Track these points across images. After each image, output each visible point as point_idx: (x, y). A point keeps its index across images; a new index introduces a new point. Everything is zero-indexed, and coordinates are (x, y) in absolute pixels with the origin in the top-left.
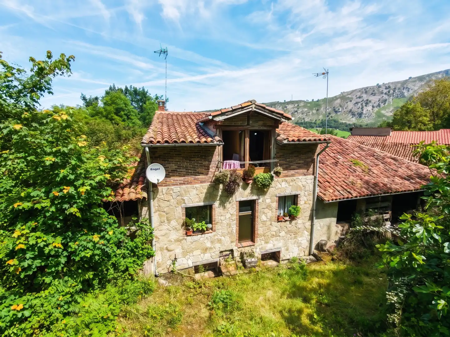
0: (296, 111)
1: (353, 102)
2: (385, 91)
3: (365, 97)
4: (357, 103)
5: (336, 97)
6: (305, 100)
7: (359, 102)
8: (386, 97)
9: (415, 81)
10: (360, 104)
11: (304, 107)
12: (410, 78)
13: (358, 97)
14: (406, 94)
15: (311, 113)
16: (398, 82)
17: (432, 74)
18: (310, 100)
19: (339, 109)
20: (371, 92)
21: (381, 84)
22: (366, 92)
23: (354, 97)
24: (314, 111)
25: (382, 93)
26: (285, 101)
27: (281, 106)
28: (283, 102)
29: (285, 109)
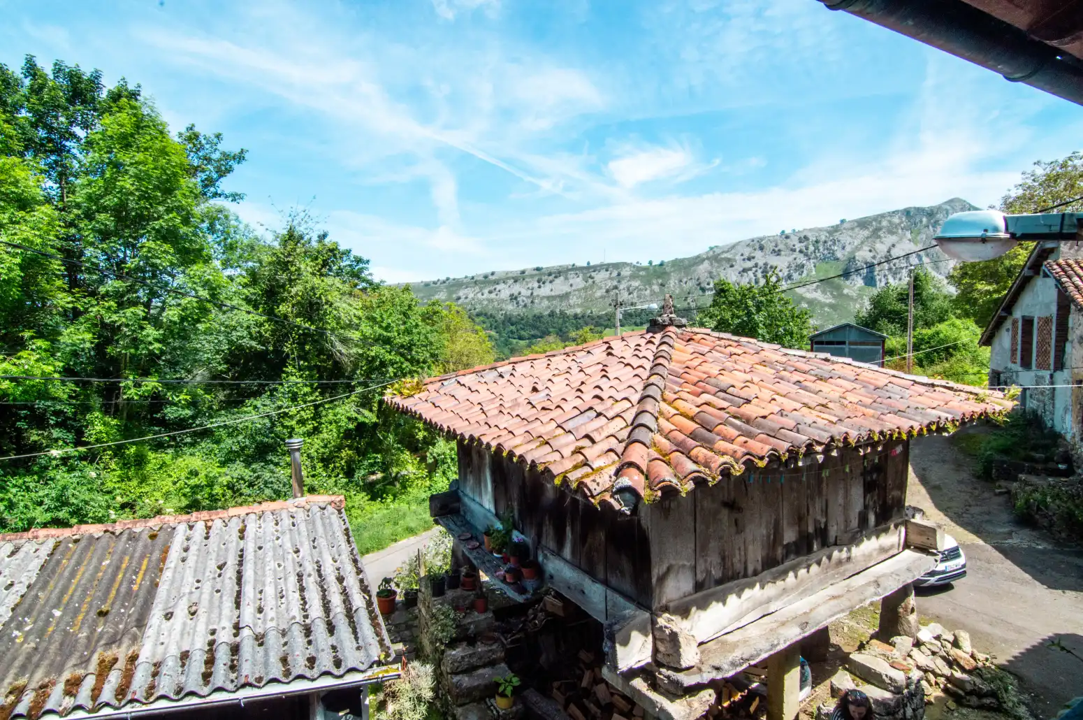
0: (616, 287)
1: (738, 267)
2: (798, 246)
3: (760, 258)
4: (745, 270)
5: (698, 257)
6: (635, 263)
7: (750, 269)
8: (802, 259)
9: (852, 229)
10: (750, 273)
11: (633, 277)
12: (843, 221)
13: (745, 257)
14: (839, 254)
15: (648, 292)
16: (820, 230)
17: (883, 216)
18: (645, 264)
19: (708, 284)
20: (772, 246)
21: (788, 231)
22: (761, 248)
23: (738, 257)
24: (656, 288)
25: (794, 250)
26: (588, 263)
27: (581, 275)
28: (585, 265)
29: (590, 281)
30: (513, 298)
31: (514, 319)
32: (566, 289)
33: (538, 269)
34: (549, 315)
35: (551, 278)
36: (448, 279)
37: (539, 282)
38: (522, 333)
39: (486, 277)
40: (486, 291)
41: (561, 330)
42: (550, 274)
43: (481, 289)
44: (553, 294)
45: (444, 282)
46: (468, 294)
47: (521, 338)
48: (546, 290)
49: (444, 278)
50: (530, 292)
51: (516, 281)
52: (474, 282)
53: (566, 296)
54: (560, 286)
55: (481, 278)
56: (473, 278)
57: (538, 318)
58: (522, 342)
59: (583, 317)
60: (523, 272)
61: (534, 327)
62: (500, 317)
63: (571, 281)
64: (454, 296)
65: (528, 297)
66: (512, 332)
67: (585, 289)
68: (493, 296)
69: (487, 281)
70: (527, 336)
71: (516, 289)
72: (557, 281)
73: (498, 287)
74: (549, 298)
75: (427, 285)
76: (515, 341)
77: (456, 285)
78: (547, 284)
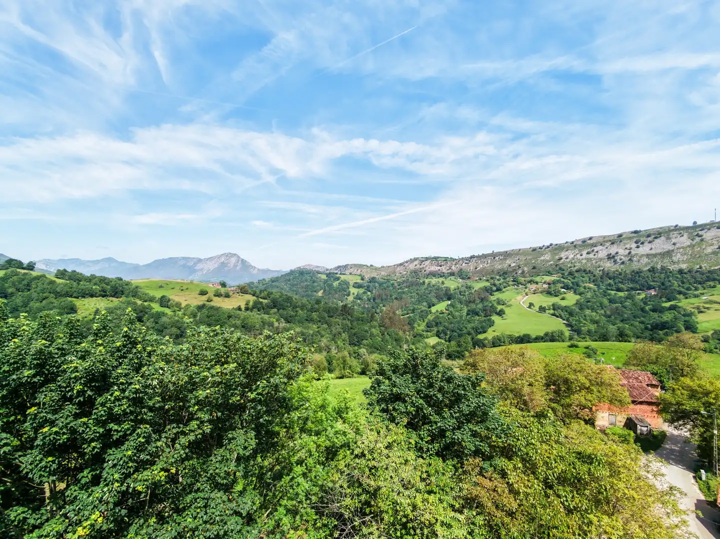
27: (686, 235)
28: (691, 225)
29: (698, 239)
30: (610, 257)
31: (611, 274)
32: (668, 247)
33: (636, 232)
34: (649, 270)
35: (650, 239)
36: (551, 245)
37: (636, 242)
38: (621, 286)
39: (584, 242)
40: (584, 253)
41: (663, 284)
42: (649, 236)
43: (580, 251)
44: (653, 252)
45: (548, 247)
46: (568, 256)
47: (619, 290)
48: (645, 249)
49: (549, 244)
50: (628, 251)
51: (613, 243)
52: (573, 245)
53: (669, 253)
54: (661, 245)
55: (580, 243)
56: (573, 243)
57: (638, 273)
58: (621, 294)
59: (690, 271)
60: (620, 236)
61: (633, 281)
62: (598, 273)
63: (674, 241)
64: (557, 257)
65: (625, 256)
66: (610, 285)
67: (692, 246)
68: (591, 256)
69: (586, 244)
70: (625, 288)
71: (613, 250)
72: (657, 241)
73: (596, 249)
74: (648, 256)
75: (534, 250)
76: (613, 292)
77: (560, 248)
78: (646, 244)
